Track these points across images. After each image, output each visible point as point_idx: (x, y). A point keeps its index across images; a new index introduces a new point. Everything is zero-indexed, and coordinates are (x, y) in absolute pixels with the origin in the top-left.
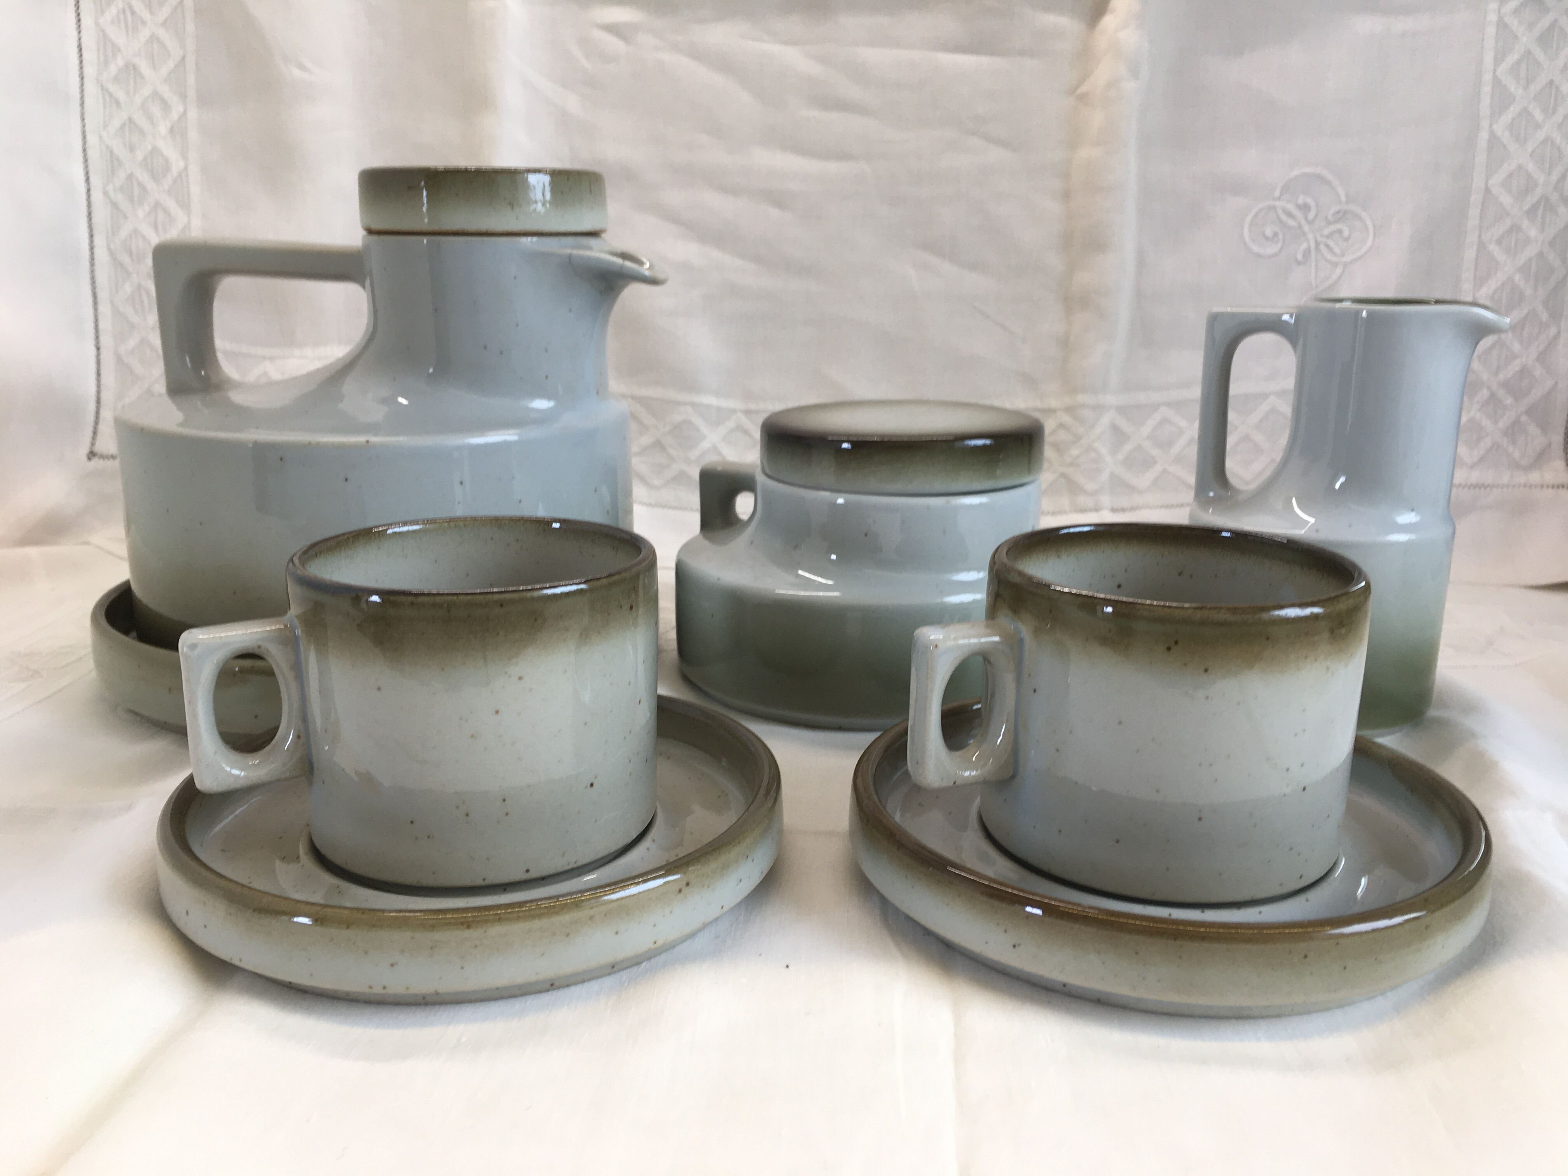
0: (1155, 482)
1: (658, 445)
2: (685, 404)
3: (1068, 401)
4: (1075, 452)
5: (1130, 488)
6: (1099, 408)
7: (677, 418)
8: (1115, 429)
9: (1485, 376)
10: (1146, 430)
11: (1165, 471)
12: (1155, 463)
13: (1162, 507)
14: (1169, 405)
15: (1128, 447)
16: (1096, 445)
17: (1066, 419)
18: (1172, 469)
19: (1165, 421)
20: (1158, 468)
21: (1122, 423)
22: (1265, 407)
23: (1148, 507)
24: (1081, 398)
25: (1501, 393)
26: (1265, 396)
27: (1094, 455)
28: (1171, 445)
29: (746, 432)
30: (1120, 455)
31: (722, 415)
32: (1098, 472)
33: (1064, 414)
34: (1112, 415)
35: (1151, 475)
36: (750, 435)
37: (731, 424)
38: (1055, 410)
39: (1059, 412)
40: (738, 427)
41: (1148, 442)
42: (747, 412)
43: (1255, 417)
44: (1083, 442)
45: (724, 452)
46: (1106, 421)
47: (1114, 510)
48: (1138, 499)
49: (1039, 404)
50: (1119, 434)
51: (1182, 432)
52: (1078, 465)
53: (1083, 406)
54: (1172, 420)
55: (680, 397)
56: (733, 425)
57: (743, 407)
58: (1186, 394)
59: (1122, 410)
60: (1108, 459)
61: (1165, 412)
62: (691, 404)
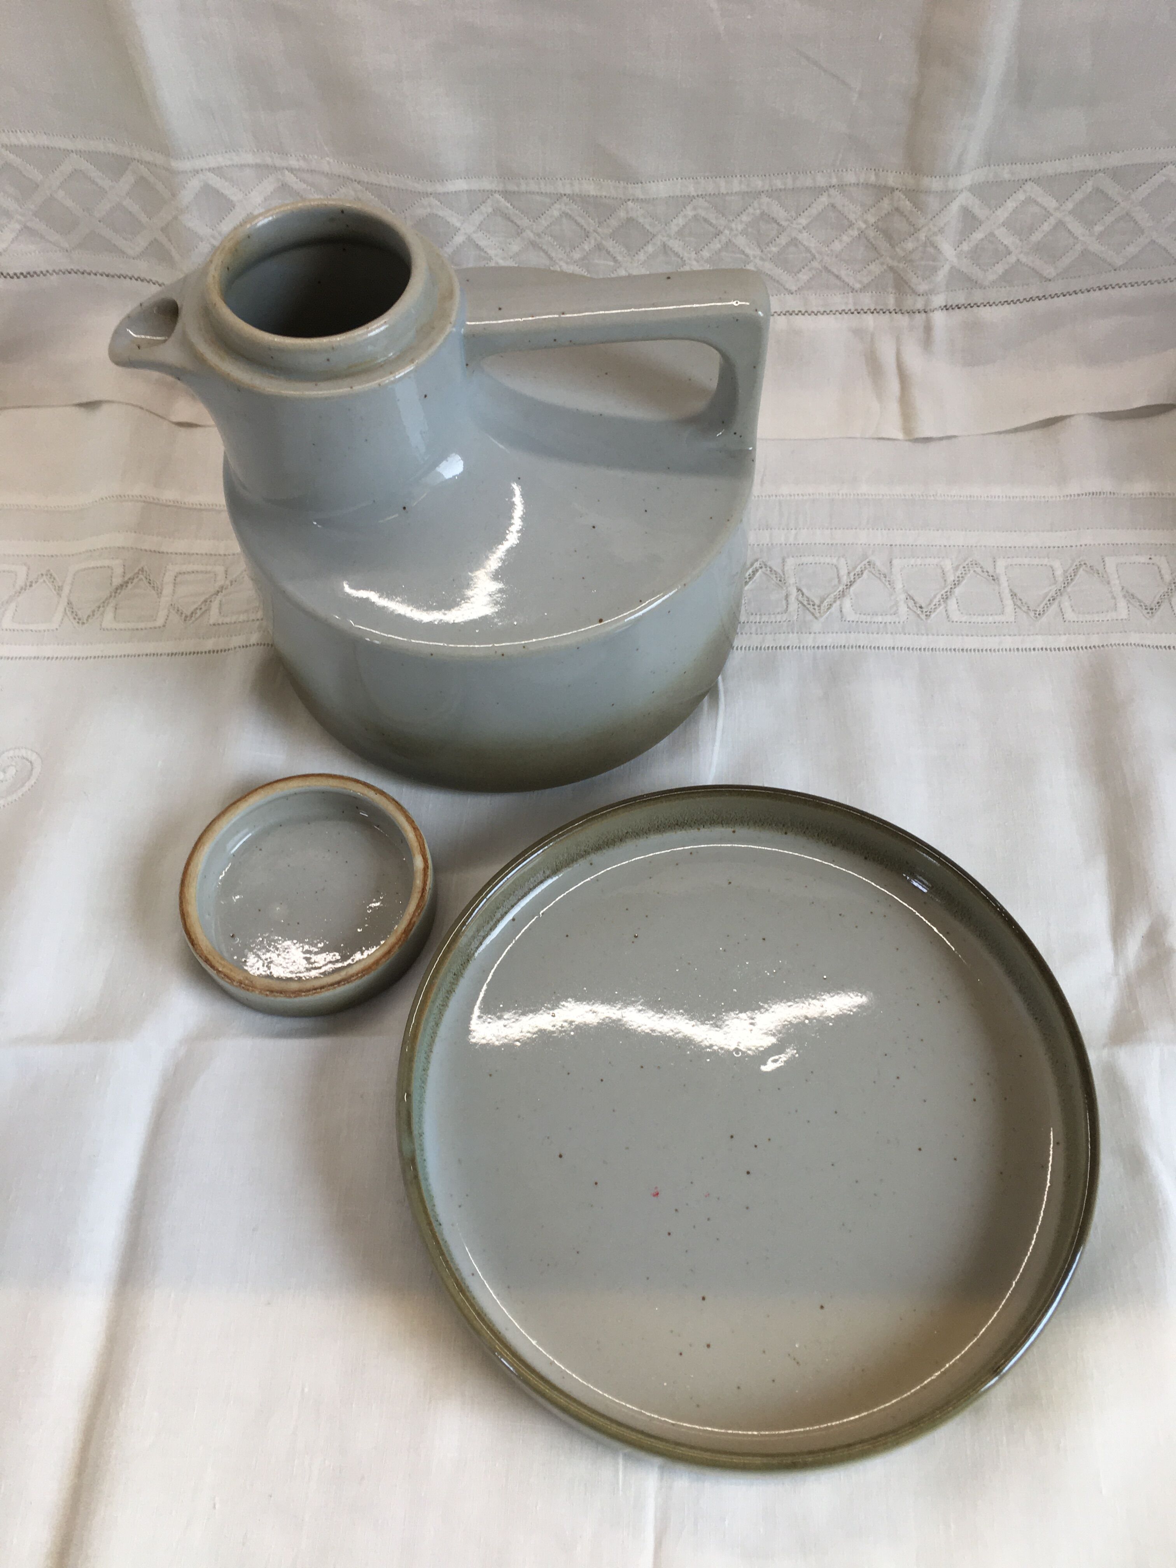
0: (1003, 276)
2: (425, 194)
3: (910, 180)
4: (910, 245)
5: (972, 283)
6: (946, 194)
8: (966, 212)
10: (1003, 214)
11: (1019, 262)
12: (1009, 253)
13: (1007, 303)
14: (1037, 181)
16: (937, 238)
17: (906, 204)
18: (1026, 260)
19: (1030, 201)
20: (1012, 259)
21: (976, 206)
23: (988, 304)
24: (926, 182)
26: (1162, 165)
27: (931, 250)
28: (1032, 230)
29: (507, 218)
30: (965, 247)
31: (477, 199)
32: (935, 270)
33: (903, 197)
34: (964, 199)
35: (1000, 269)
36: (512, 221)
37: (487, 209)
38: (893, 190)
39: (897, 193)
40: (497, 211)
41: (1003, 229)
42: (506, 194)
43: (1144, 191)
44: (922, 236)
45: (482, 243)
46: (955, 207)
47: (946, 308)
48: (978, 296)
49: (873, 178)
50: (970, 221)
51: (1048, 215)
52: (911, 261)
53: (928, 192)
54: (1039, 200)
55: (419, 187)
56: (490, 210)
57: (501, 188)
58: (1061, 166)
59: (977, 190)
60: (950, 253)
61: (1030, 189)
62: (437, 195)
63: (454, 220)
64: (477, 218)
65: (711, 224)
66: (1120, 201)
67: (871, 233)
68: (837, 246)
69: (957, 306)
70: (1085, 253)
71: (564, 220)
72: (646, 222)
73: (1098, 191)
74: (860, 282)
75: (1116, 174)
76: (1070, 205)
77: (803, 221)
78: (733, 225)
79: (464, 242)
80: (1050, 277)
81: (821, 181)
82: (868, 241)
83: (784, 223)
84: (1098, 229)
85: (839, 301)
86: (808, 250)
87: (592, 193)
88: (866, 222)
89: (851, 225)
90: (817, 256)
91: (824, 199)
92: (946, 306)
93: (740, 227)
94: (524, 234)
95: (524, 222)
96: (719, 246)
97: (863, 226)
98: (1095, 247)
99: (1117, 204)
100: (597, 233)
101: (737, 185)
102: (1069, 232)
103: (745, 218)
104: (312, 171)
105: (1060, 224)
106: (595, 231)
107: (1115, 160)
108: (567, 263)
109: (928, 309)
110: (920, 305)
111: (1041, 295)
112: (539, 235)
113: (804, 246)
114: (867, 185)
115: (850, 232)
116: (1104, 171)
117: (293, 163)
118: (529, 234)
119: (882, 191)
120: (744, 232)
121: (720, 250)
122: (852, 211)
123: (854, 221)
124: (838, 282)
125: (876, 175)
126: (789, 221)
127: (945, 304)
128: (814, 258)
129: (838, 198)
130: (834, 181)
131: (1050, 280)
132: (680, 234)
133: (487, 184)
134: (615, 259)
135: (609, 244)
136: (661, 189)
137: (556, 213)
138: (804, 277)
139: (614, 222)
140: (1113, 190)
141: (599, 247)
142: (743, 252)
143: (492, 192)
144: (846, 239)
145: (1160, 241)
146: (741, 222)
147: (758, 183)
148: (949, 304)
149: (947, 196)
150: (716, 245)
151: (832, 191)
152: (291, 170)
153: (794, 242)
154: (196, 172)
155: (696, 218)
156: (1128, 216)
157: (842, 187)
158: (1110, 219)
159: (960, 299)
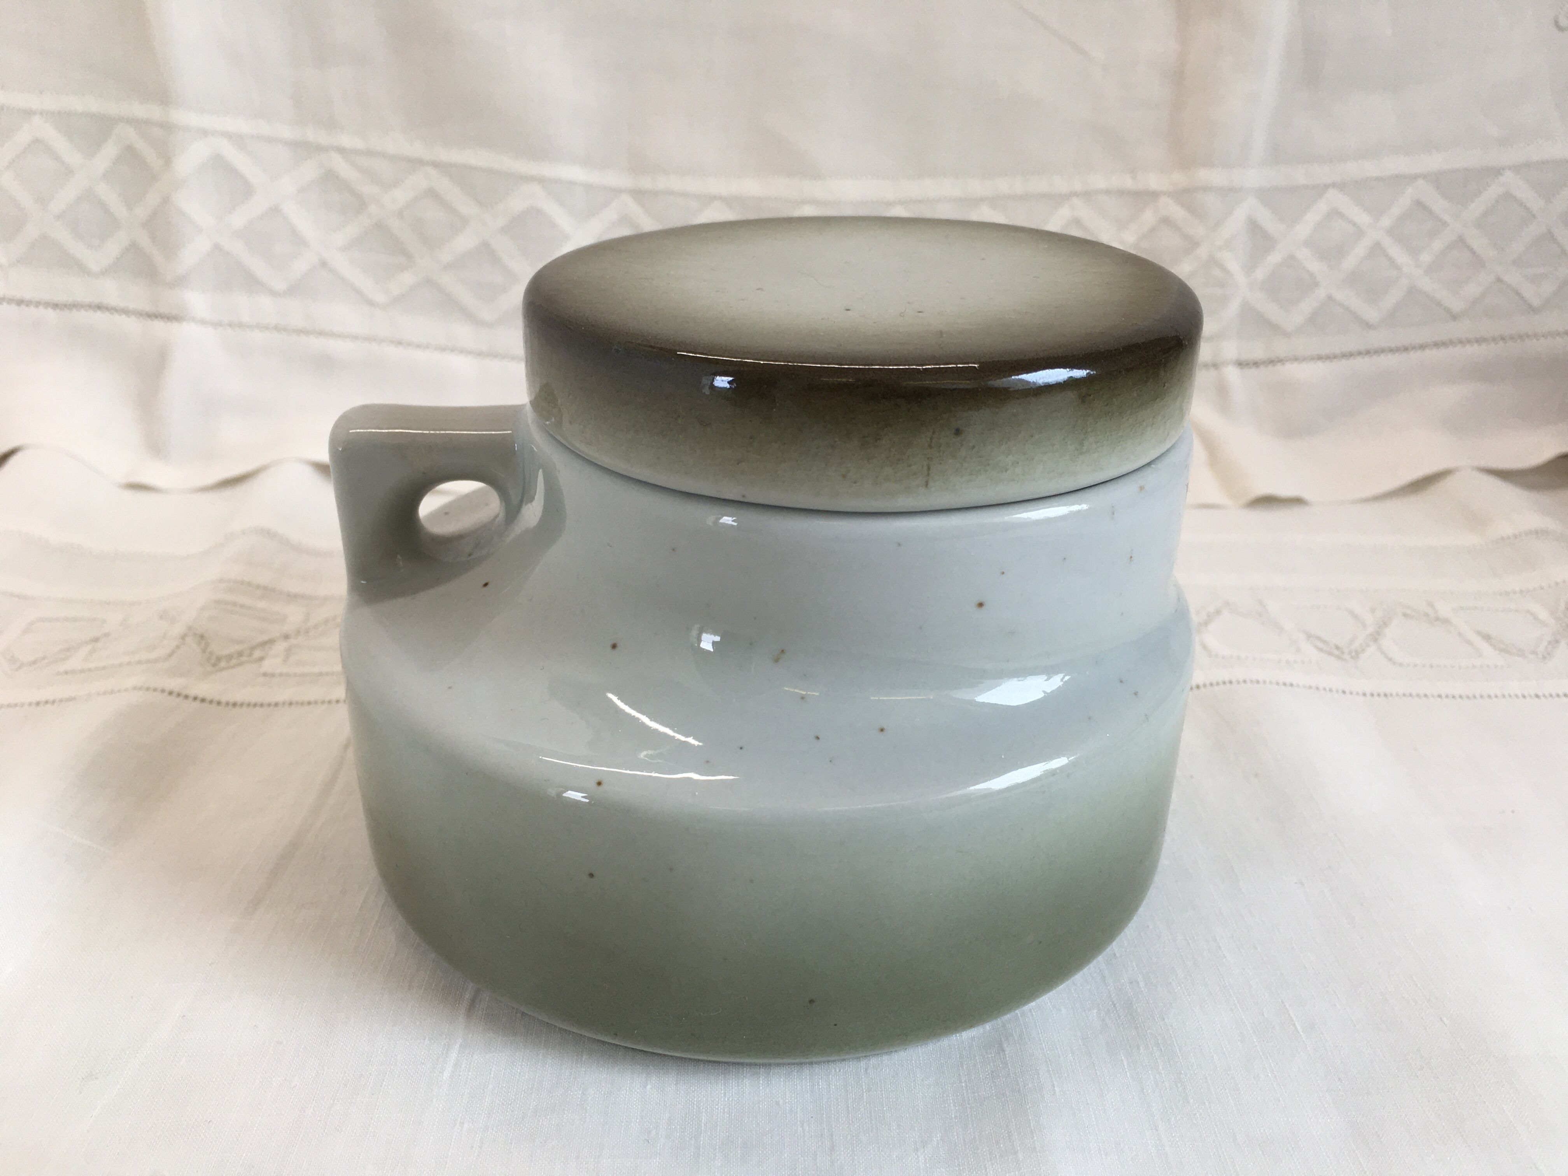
0: (1312, 318)
1: (487, 255)
2: (525, 178)
3: (1179, 178)
5: (1271, 328)
6: (1230, 193)
7: (518, 205)
8: (1254, 227)
10: (1304, 229)
11: (1330, 298)
12: (1316, 284)
13: (1320, 358)
14: (1341, 187)
15: (1275, 258)
16: (1223, 256)
17: (1175, 211)
18: (1339, 296)
19: (1335, 214)
20: (1321, 293)
21: (1265, 218)
22: (1493, 191)
23: (1296, 359)
24: (1202, 175)
26: (1497, 172)
27: (1215, 272)
28: (1341, 253)
30: (1259, 274)
31: (596, 199)
32: (1223, 300)
33: (1172, 202)
34: (1253, 206)
35: (1307, 307)
37: (610, 214)
38: (1154, 195)
39: (1163, 198)
40: (624, 219)
41: (1306, 251)
42: (638, 194)
43: (1477, 207)
44: (1201, 251)
46: (1240, 214)
47: (1241, 364)
48: (1281, 348)
49: (1128, 183)
50: (1260, 238)
51: (1360, 233)
53: (1206, 189)
54: (1347, 213)
56: (614, 215)
57: (630, 184)
58: (1372, 169)
59: (1266, 195)
60: (1241, 279)
61: (1334, 197)
62: (541, 180)
63: (564, 222)
64: (596, 224)
66: (1448, 219)
69: (1254, 362)
70: (1413, 291)
73: (1419, 204)
75: (1440, 182)
76: (1386, 221)
80: (1372, 322)
81: (1060, 185)
84: (1425, 257)
87: (755, 193)
91: (1066, 212)
92: (1237, 362)
98: (1426, 284)
99: (1445, 224)
101: (950, 187)
102: (1390, 259)
104: (370, 153)
105: (1377, 249)
107: (1437, 161)
109: (1217, 362)
111: (1363, 350)
114: (1121, 192)
116: (1424, 176)
117: (347, 141)
119: (1142, 198)
122: (1105, 230)
125: (1134, 177)
127: (1237, 359)
129: (1084, 212)
130: (1079, 185)
131: (1373, 328)
136: (850, 189)
140: (1439, 205)
143: (617, 191)
145: (1507, 278)
147: (979, 186)
148: (1244, 358)
149: (1231, 196)
151: (1075, 200)
152: (341, 150)
154: (204, 133)
156: (1461, 242)
157: (1087, 195)
158: (1438, 245)
159: (1258, 351)
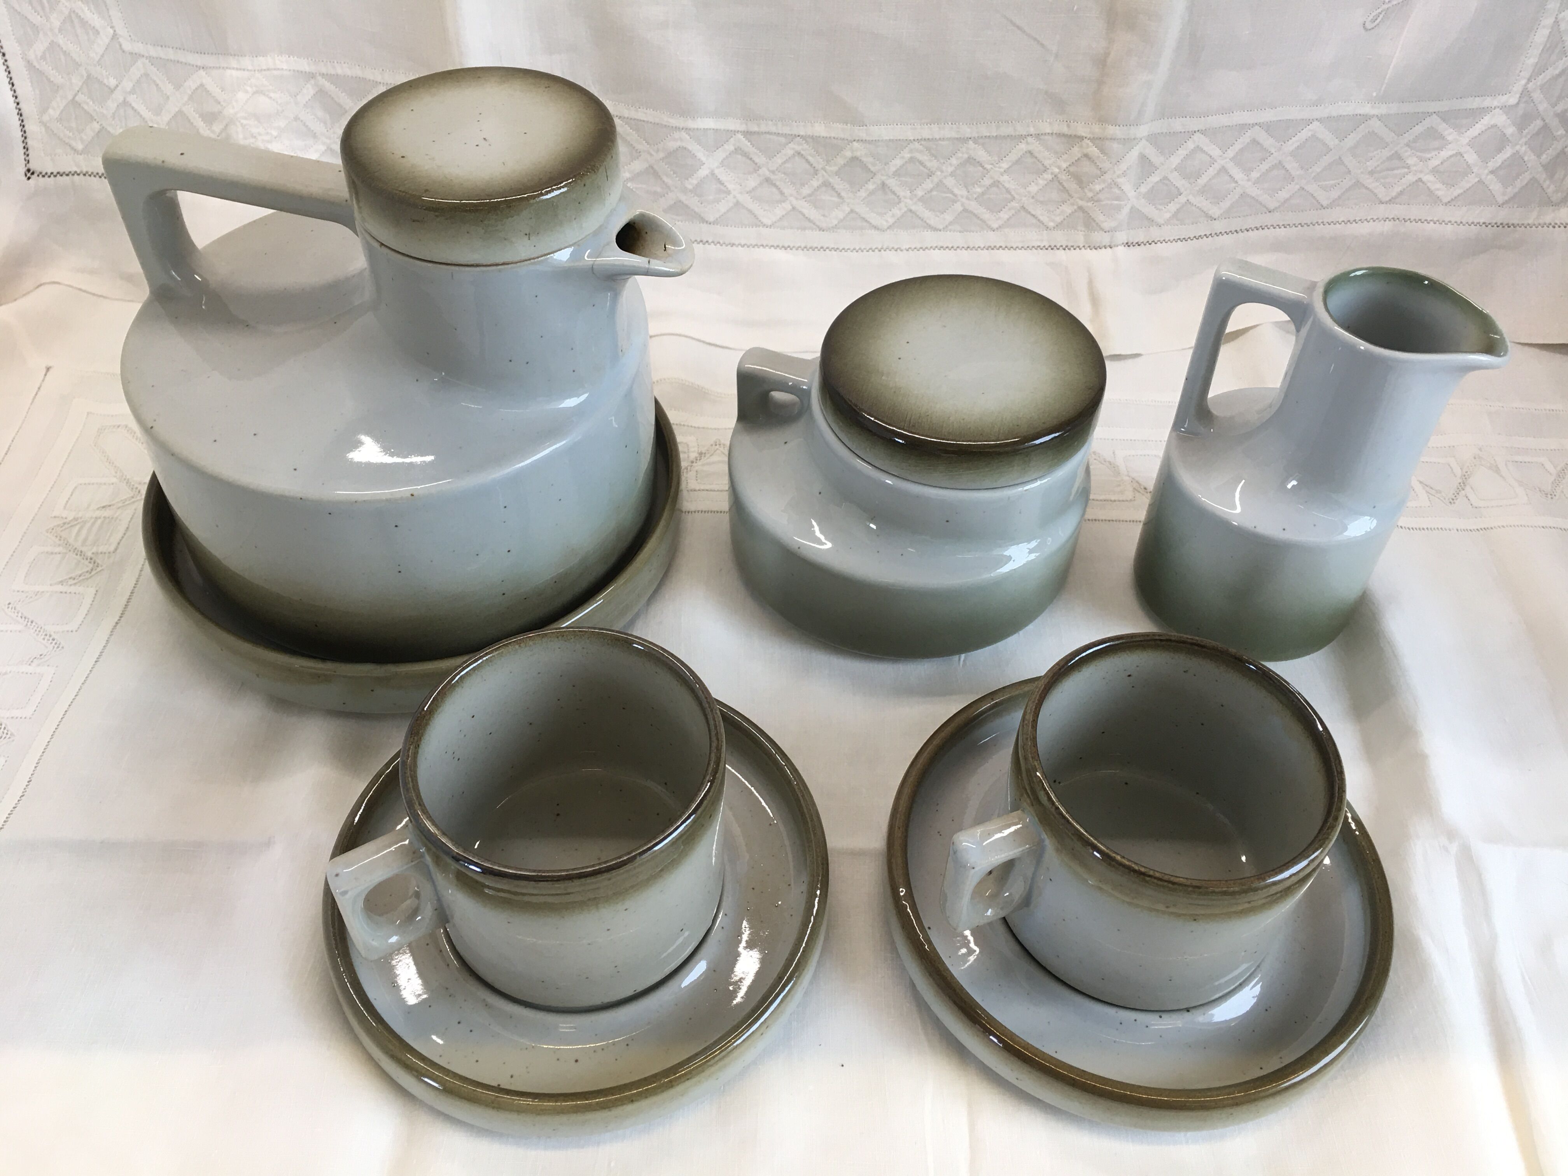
0: (1175, 215)
1: (652, 171)
2: (677, 129)
3: (1096, 130)
4: (1097, 187)
5: (1150, 222)
7: (672, 145)
8: (1143, 158)
9: (1543, 106)
10: (1175, 160)
11: (1188, 202)
12: (1179, 194)
14: (1204, 132)
15: (1155, 178)
16: (1120, 180)
17: (1093, 150)
18: (1195, 200)
19: (1198, 149)
20: (1182, 199)
21: (1151, 152)
22: (1305, 134)
24: (1111, 130)
25: (1554, 123)
26: (1309, 121)
27: (1116, 191)
28: (1199, 176)
29: (746, 155)
30: (1143, 189)
31: (721, 138)
32: (1119, 208)
33: (1091, 144)
34: (1143, 147)
35: (1173, 207)
36: (751, 159)
37: (730, 147)
38: (1082, 138)
39: (1086, 141)
40: (738, 150)
41: (1176, 173)
42: (747, 134)
43: (1293, 144)
44: (1107, 177)
45: (723, 178)
46: (1134, 154)
47: (1128, 245)
48: (1155, 233)
49: (1065, 130)
50: (1146, 166)
51: (1213, 161)
52: (1098, 201)
53: (1113, 139)
54: (1205, 148)
55: (674, 122)
56: (732, 148)
57: (743, 128)
58: (1224, 120)
59: (1153, 139)
60: (1131, 193)
61: (1199, 140)
62: (687, 130)
63: (701, 154)
64: (721, 154)
65: (925, 166)
66: (1273, 151)
67: (1063, 177)
68: (1033, 188)
69: (1137, 243)
70: (1244, 196)
71: (797, 158)
72: (868, 160)
73: (1255, 142)
74: (1053, 221)
75: (1269, 128)
76: (1231, 153)
77: (1005, 165)
78: (944, 168)
79: (707, 175)
80: (1216, 216)
81: (1021, 130)
82: (1061, 184)
83: (988, 167)
84: (1255, 175)
85: (1034, 237)
86: (1008, 191)
87: (824, 134)
88: (1059, 167)
89: (1046, 170)
90: (1016, 196)
91: (1023, 146)
92: (1127, 243)
93: (950, 169)
94: (761, 172)
95: (760, 159)
96: (931, 186)
97: (1056, 170)
98: (1254, 191)
99: (1270, 153)
100: (826, 171)
101: (948, 132)
102: (1231, 176)
103: (954, 161)
105: (1223, 170)
106: (824, 169)
107: (1268, 116)
108: (797, 199)
109: (1112, 245)
110: (1106, 239)
111: (1208, 234)
112: (773, 172)
113: (1005, 188)
114: (1060, 135)
115: (1045, 176)
116: (1259, 125)
118: (764, 171)
119: (1073, 139)
120: (952, 174)
121: (931, 190)
122: (1048, 158)
123: (1048, 167)
124: (1034, 221)
125: (1068, 126)
126: (992, 164)
127: (1126, 242)
128: (1014, 198)
129: (1035, 146)
130: (1032, 130)
131: (1215, 219)
132: (897, 174)
133: (732, 124)
134: (839, 196)
135: (835, 181)
136: (884, 132)
137: (790, 152)
138: (1004, 215)
139: (841, 161)
140: (1267, 141)
141: (827, 184)
142: (952, 193)
143: (736, 132)
144: (1042, 182)
145: (1308, 188)
146: (951, 165)
147: (967, 131)
148: (1131, 240)
149: (1128, 142)
150: (928, 184)
151: (1029, 139)
153: (996, 184)
155: (912, 160)
156: (1280, 165)
157: (1038, 136)
158: (1265, 166)
159: (1141, 237)
